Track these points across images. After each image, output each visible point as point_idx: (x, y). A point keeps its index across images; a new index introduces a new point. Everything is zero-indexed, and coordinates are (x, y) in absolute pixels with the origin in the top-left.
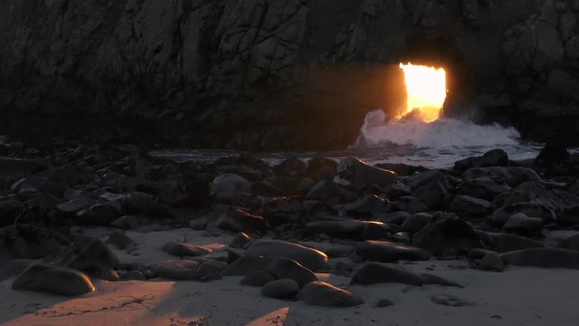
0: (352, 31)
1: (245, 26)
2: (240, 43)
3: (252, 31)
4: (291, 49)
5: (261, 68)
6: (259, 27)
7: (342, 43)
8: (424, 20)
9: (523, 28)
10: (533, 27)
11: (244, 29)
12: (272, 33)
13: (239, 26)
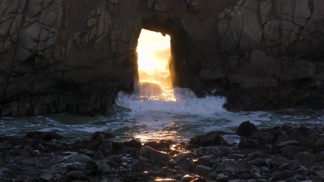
0: (100, 15)
1: (13, 13)
2: (10, 28)
3: (19, 17)
4: (52, 32)
5: (30, 50)
6: (25, 13)
7: (93, 26)
8: (156, 5)
9: (232, 14)
10: (239, 13)
11: (13, 15)
12: (36, 19)
13: (10, 13)
